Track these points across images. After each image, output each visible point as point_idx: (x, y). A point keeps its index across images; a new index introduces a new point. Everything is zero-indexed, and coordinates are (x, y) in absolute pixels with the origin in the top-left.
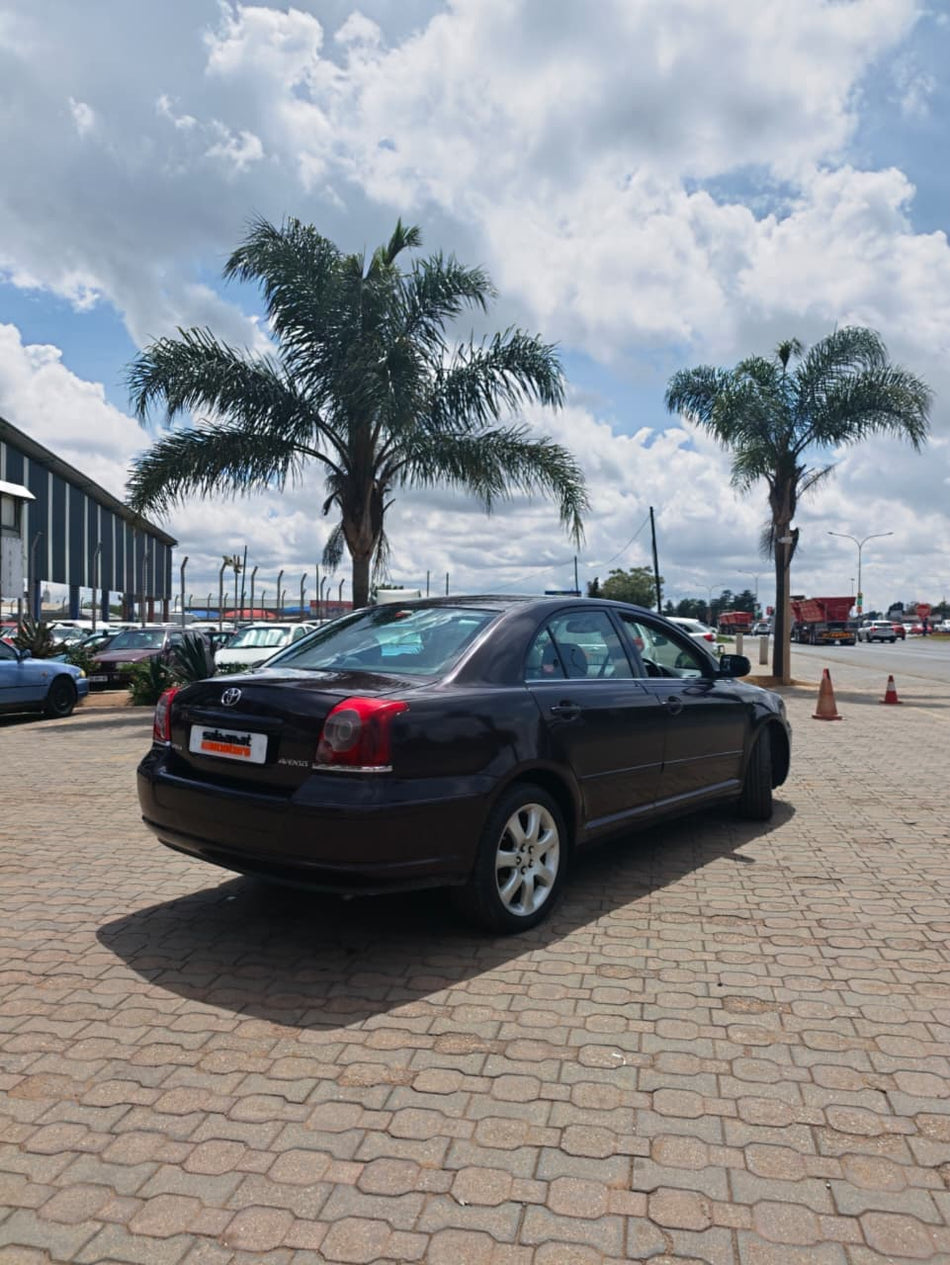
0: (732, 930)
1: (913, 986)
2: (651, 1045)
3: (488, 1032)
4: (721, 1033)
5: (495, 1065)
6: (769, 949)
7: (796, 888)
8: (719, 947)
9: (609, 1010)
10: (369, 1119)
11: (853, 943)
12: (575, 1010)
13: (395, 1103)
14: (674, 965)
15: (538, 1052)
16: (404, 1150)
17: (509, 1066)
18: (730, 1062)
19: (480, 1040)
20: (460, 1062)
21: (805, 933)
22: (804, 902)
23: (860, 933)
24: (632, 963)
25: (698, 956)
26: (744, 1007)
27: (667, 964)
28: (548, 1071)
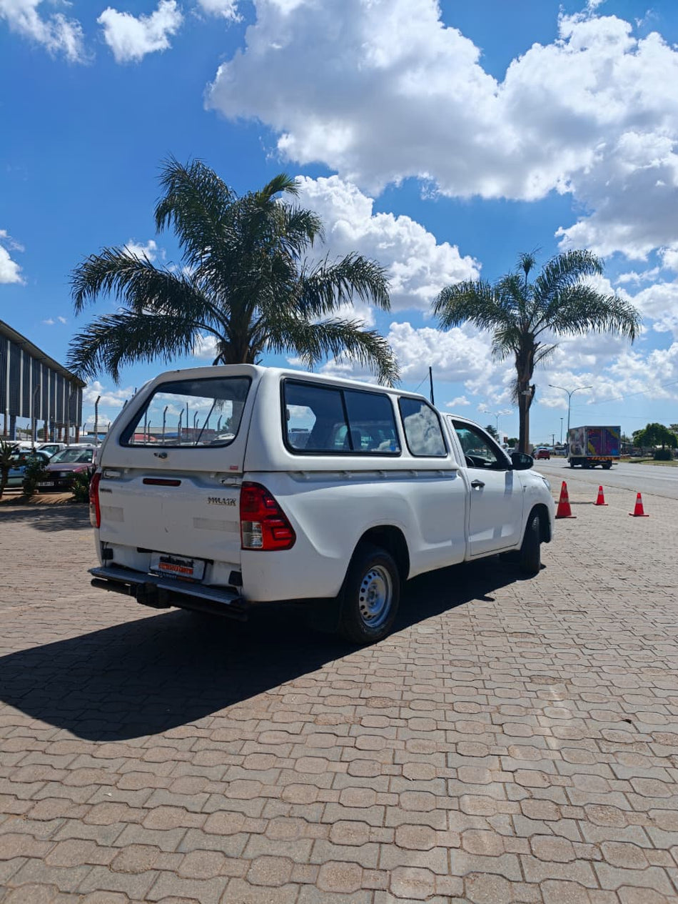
0: (527, 640)
1: (639, 669)
2: (494, 702)
3: (397, 696)
4: (533, 695)
5: (406, 713)
6: (550, 650)
7: (560, 617)
8: (521, 650)
9: (465, 684)
10: (341, 741)
11: (600, 647)
12: (444, 684)
13: (354, 733)
14: (496, 660)
15: (429, 706)
16: (366, 755)
17: (413, 713)
18: (542, 709)
19: (393, 700)
20: (386, 712)
21: (571, 642)
22: (566, 625)
23: (604, 641)
24: (471, 659)
25: (509, 654)
26: (543, 681)
27: (491, 659)
28: (439, 715)
